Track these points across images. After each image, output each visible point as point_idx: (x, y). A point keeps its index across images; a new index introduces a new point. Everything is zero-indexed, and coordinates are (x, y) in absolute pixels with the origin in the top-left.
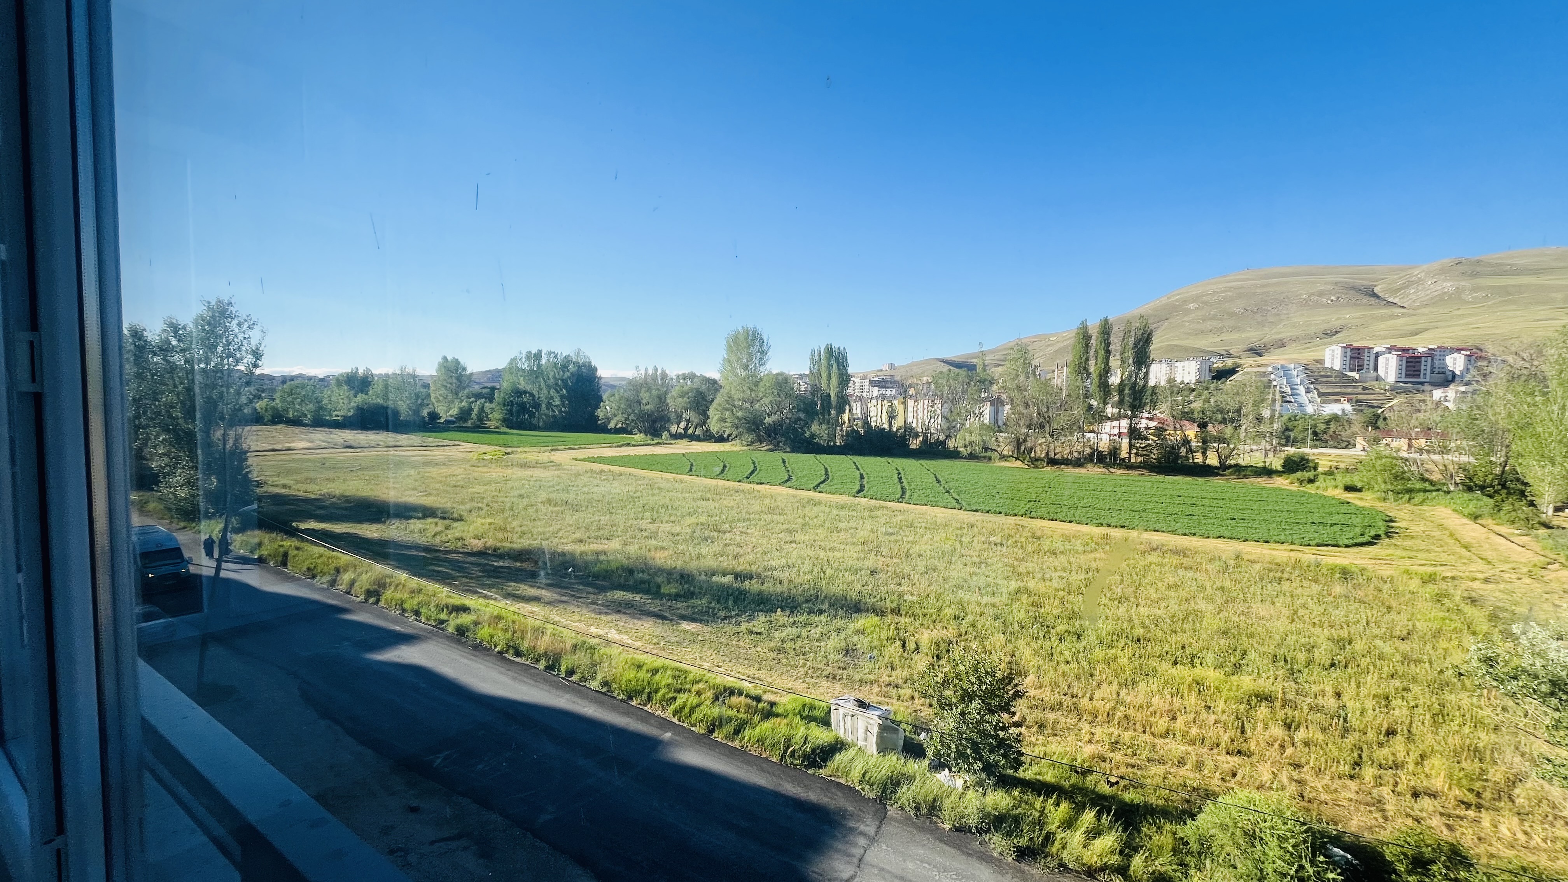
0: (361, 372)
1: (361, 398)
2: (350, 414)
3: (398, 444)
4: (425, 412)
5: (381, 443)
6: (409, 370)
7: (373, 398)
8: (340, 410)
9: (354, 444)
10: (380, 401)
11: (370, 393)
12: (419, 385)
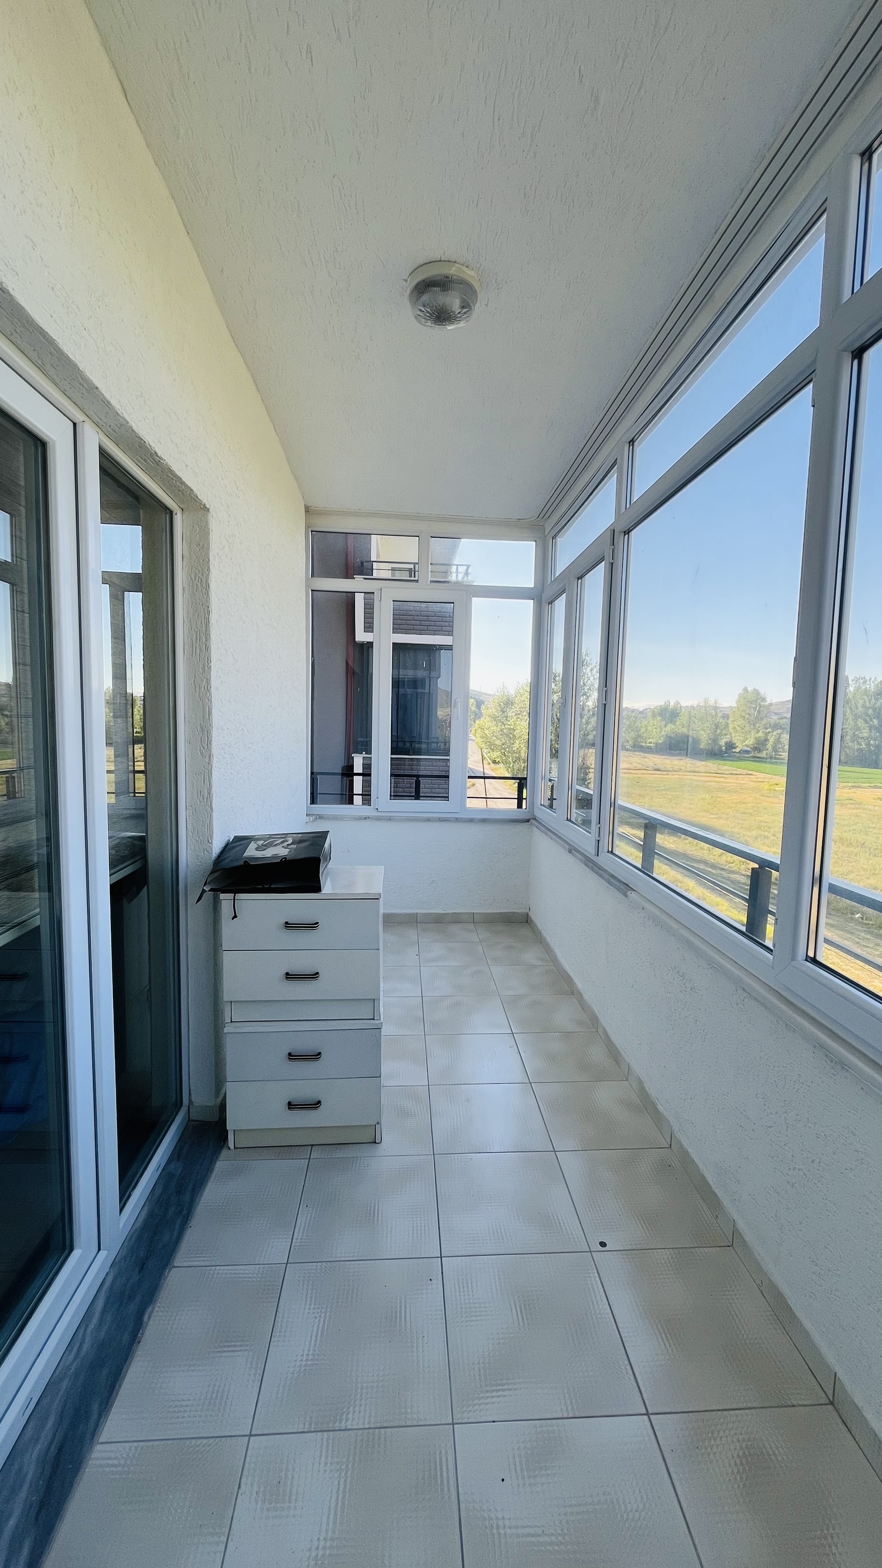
0: (672, 704)
1: (670, 727)
2: (660, 741)
3: (696, 769)
4: (722, 742)
5: (683, 768)
6: (712, 702)
7: (678, 728)
8: (653, 738)
9: (661, 768)
10: (685, 730)
11: (677, 723)
12: (720, 715)
